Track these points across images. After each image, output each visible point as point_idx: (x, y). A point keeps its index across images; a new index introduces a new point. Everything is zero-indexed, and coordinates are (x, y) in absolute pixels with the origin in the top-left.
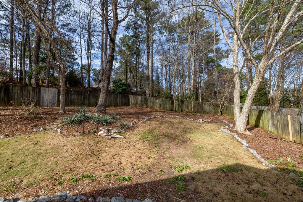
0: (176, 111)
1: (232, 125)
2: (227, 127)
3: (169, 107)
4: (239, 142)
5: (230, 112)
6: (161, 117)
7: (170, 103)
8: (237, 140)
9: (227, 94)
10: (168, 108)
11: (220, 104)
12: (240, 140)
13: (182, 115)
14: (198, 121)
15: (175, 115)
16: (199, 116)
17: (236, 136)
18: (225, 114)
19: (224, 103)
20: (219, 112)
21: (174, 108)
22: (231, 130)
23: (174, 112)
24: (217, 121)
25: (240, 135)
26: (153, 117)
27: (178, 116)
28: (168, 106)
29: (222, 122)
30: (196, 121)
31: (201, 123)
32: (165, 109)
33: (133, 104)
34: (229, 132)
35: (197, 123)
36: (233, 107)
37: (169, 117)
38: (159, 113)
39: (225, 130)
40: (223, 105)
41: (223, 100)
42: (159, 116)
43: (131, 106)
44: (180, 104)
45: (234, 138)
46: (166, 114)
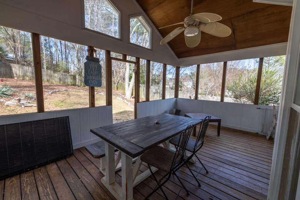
0: (78, 86)
1: (124, 96)
2: (121, 97)
3: (71, 82)
4: (127, 104)
5: (123, 87)
6: (65, 90)
7: (71, 78)
8: (126, 103)
9: (121, 74)
10: (69, 83)
11: (116, 81)
12: (127, 102)
13: (86, 90)
14: (101, 94)
15: (79, 89)
16: (101, 91)
17: (126, 101)
18: (120, 89)
19: (119, 81)
20: (116, 87)
21: (77, 83)
22: (123, 98)
23: (77, 87)
24: (114, 94)
25: (128, 101)
26: (57, 90)
27: (82, 91)
28: (69, 81)
29: (118, 94)
30: (99, 94)
31: (103, 95)
32: (66, 84)
33: (20, 76)
34: (122, 99)
35: (100, 96)
36: (125, 84)
37: (73, 91)
38: (62, 87)
39: (120, 99)
40: (118, 82)
41: (119, 78)
42: (63, 90)
43: (16, 78)
44: (82, 80)
45: (124, 102)
46: (69, 88)
